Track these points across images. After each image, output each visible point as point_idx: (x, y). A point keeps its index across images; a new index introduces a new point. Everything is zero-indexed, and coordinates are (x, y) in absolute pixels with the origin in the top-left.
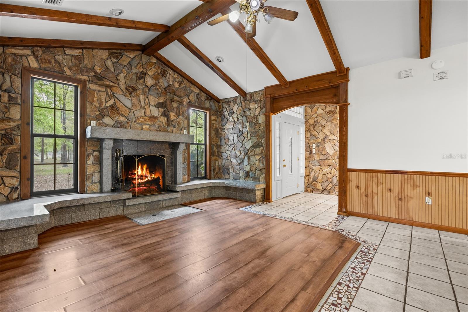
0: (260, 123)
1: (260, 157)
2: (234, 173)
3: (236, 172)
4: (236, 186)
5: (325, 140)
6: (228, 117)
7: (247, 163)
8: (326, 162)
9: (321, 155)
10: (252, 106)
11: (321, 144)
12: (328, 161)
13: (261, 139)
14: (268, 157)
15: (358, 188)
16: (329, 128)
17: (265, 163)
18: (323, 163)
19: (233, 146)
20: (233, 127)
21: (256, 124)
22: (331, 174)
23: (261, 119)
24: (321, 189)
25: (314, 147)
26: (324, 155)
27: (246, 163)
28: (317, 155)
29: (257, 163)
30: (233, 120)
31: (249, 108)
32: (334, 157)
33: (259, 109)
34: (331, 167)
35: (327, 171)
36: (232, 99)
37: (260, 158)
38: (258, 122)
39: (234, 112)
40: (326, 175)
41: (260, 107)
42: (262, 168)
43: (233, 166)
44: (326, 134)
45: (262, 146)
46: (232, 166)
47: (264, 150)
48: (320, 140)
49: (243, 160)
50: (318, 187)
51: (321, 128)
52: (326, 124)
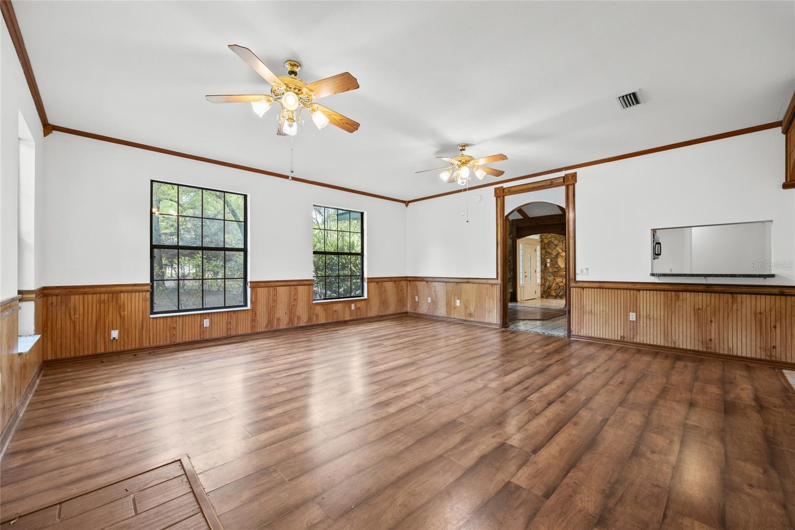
0: (509, 246)
9: (554, 268)
23: (510, 243)
25: (548, 261)
26: (557, 268)
28: (551, 268)
48: (553, 256)
50: (552, 293)
51: (554, 246)
52: (559, 243)
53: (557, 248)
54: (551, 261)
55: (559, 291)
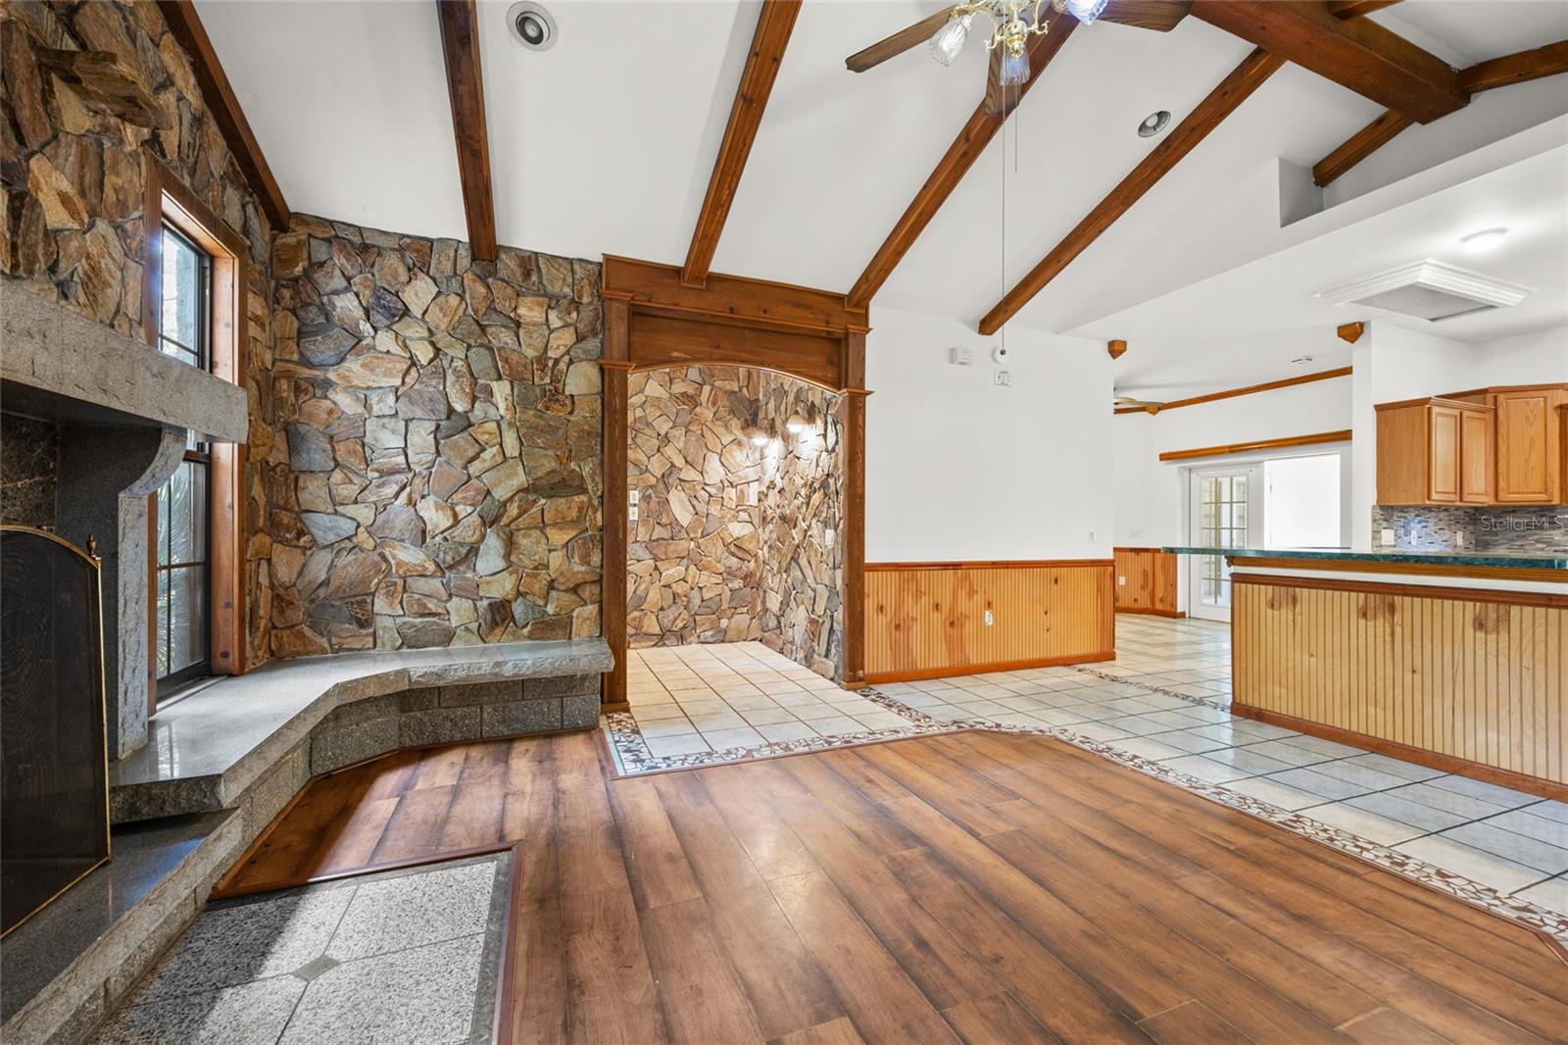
0: (572, 396)
1: (574, 533)
2: (404, 615)
3: (426, 607)
4: (496, 674)
5: (670, 480)
6: (365, 328)
7: (501, 564)
8: (671, 548)
9: (657, 526)
10: (529, 311)
11: (655, 492)
12: (677, 544)
13: (579, 460)
14: (617, 535)
15: (882, 611)
16: (681, 445)
17: (596, 559)
18: (664, 549)
19: (402, 478)
20: (403, 382)
21: (554, 394)
22: (686, 582)
23: (581, 380)
24: (657, 630)
25: (634, 499)
26: (665, 526)
27: (490, 559)
28: (643, 526)
29: (556, 560)
30: (395, 349)
31: (512, 315)
32: (695, 532)
33: (567, 338)
34: (685, 561)
35: (676, 574)
36: (393, 243)
37: (569, 541)
38: (560, 386)
39: (406, 312)
40: (670, 587)
41: (572, 329)
42: (581, 581)
43: (400, 582)
44: (671, 463)
45: (584, 491)
46: (395, 584)
47: (593, 506)
48: (653, 481)
49: (474, 550)
50: (648, 627)
51: (655, 442)
52: (673, 432)
53: (669, 451)
54: (646, 498)
55: (671, 613)
